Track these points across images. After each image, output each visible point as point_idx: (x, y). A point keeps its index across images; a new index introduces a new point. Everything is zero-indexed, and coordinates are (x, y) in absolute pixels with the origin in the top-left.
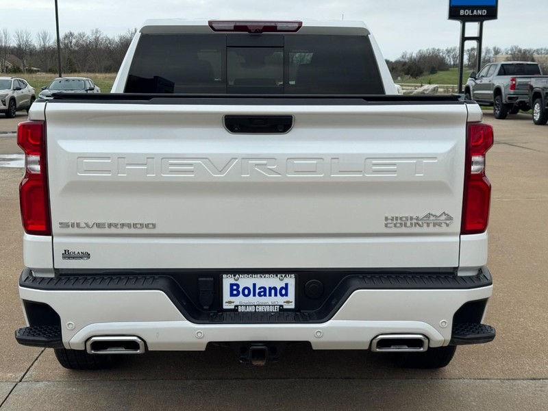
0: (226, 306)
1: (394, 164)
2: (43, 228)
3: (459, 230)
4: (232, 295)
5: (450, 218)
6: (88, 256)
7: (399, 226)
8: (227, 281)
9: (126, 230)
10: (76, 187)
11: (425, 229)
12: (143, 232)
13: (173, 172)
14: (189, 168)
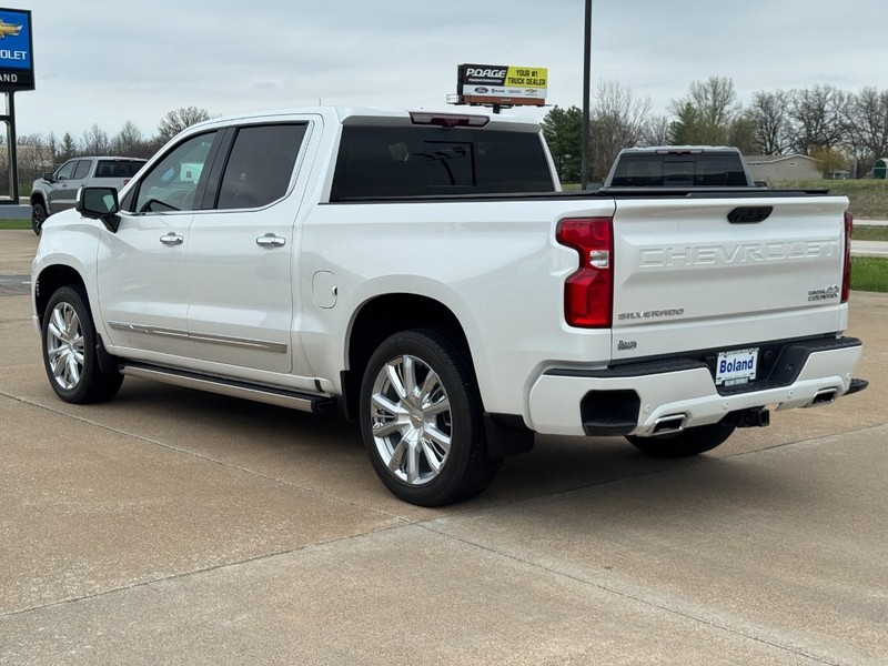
2: (604, 321)
3: (840, 300)
4: (722, 371)
6: (634, 345)
7: (815, 299)
8: (719, 359)
9: (664, 318)
10: (638, 279)
11: (825, 301)
12: (676, 317)
13: (702, 259)
14: (712, 255)
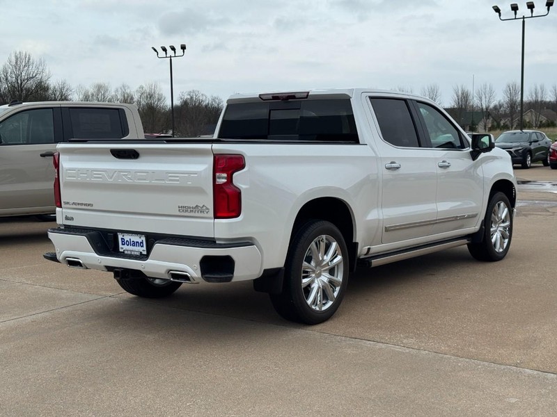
0: (121, 250)
1: (177, 177)
2: (59, 204)
3: (212, 216)
4: (122, 244)
5: (207, 209)
6: (73, 219)
7: (185, 211)
8: (120, 236)
11: (196, 214)
12: (89, 208)
13: (95, 178)
14: (101, 176)
